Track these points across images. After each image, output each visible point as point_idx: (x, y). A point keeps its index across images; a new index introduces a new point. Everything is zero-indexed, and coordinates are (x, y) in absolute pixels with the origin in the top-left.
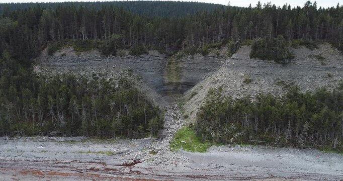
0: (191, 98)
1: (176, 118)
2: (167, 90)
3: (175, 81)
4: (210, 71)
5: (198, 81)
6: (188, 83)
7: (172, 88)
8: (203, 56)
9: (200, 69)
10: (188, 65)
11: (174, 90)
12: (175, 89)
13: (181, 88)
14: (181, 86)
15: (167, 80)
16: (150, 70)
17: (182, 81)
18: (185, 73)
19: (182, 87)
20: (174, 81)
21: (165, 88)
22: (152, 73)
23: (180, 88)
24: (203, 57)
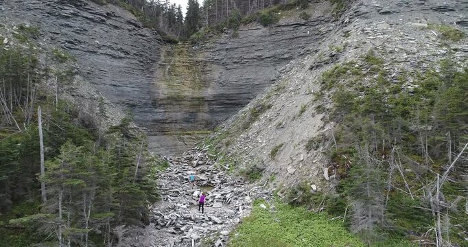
0: (252, 120)
1: (209, 185)
2: (164, 122)
3: (188, 92)
4: (290, 59)
5: (259, 87)
6: (228, 97)
7: (179, 115)
8: (265, 26)
9: (259, 58)
10: (224, 53)
11: (187, 121)
12: (191, 119)
13: (207, 116)
14: (206, 108)
15: (163, 90)
16: (109, 51)
17: (209, 92)
18: (216, 73)
19: (212, 112)
20: (186, 94)
21: (159, 114)
22: (116, 63)
23: (203, 115)
24: (265, 29)
